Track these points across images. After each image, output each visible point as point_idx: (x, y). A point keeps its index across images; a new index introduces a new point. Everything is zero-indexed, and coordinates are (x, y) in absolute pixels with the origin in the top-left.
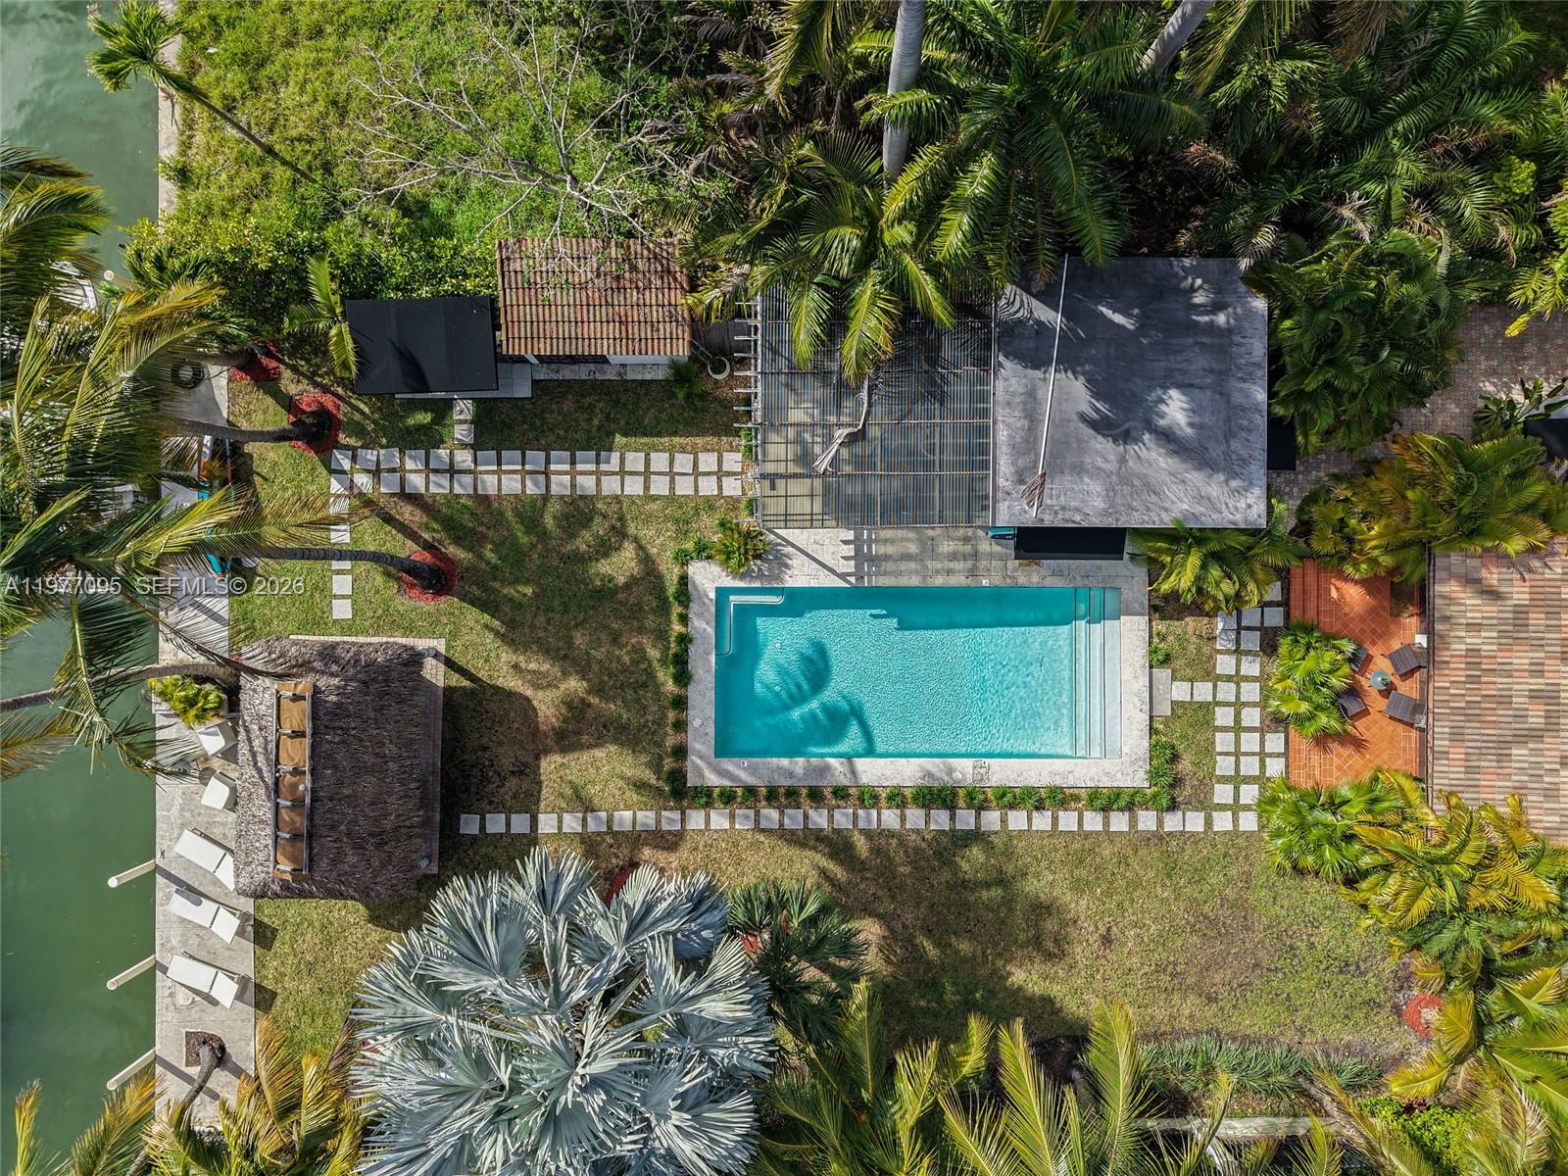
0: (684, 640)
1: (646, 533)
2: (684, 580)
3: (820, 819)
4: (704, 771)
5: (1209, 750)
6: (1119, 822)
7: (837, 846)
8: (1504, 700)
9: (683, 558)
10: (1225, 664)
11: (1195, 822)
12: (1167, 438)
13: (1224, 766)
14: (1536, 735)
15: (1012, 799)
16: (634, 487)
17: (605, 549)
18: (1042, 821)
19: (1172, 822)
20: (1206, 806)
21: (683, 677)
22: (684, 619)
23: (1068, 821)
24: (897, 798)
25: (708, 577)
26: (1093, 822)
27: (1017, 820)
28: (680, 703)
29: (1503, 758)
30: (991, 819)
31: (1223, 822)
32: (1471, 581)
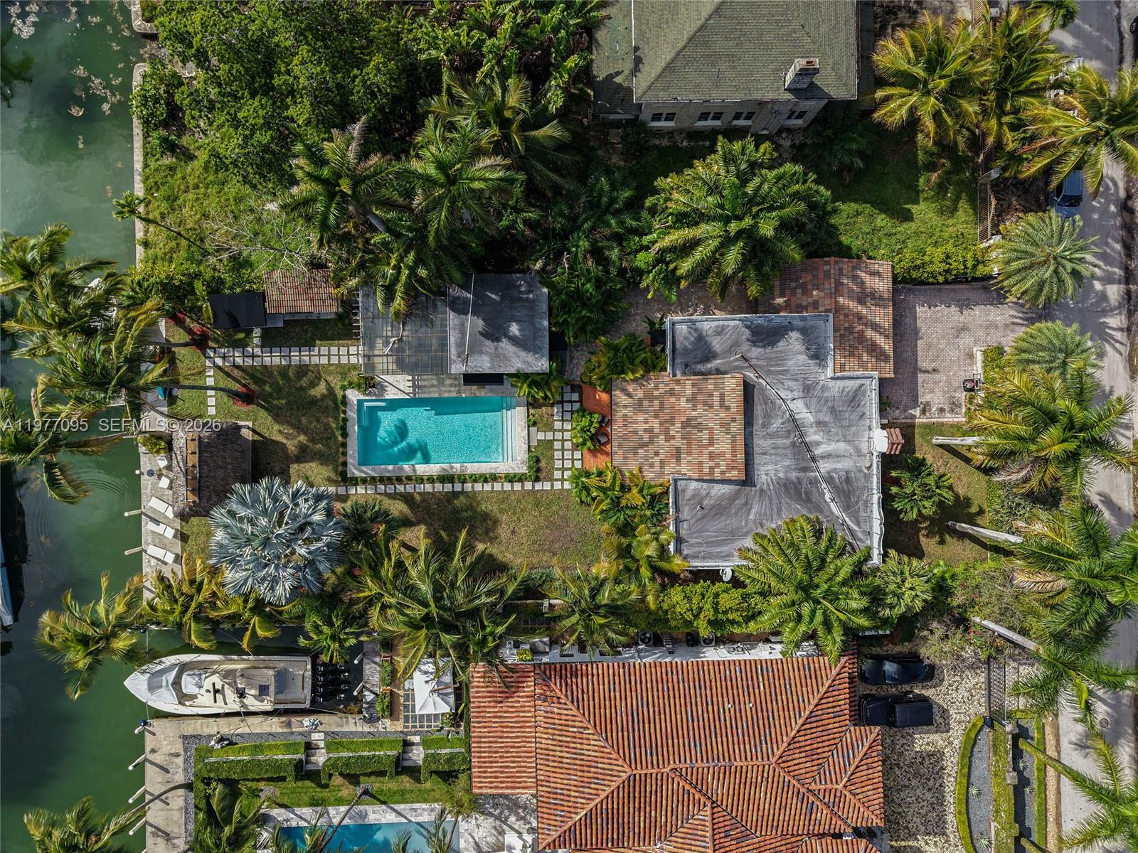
0: (345, 420)
1: (330, 379)
2: (344, 397)
3: (401, 488)
4: (354, 471)
5: (552, 458)
6: (517, 486)
7: (407, 499)
8: (635, 432)
9: (344, 388)
10: (558, 425)
11: (547, 486)
12: (514, 340)
13: (558, 464)
14: (646, 445)
15: (475, 479)
16: (324, 361)
17: (313, 384)
18: (488, 487)
19: (538, 486)
20: (552, 480)
21: (345, 435)
22: (345, 412)
23: (497, 486)
24: (431, 480)
25: (353, 396)
26: (507, 486)
27: (478, 487)
28: (344, 445)
29: (636, 454)
30: (468, 487)
31: (558, 486)
32: (624, 391)
